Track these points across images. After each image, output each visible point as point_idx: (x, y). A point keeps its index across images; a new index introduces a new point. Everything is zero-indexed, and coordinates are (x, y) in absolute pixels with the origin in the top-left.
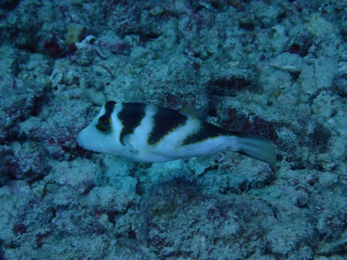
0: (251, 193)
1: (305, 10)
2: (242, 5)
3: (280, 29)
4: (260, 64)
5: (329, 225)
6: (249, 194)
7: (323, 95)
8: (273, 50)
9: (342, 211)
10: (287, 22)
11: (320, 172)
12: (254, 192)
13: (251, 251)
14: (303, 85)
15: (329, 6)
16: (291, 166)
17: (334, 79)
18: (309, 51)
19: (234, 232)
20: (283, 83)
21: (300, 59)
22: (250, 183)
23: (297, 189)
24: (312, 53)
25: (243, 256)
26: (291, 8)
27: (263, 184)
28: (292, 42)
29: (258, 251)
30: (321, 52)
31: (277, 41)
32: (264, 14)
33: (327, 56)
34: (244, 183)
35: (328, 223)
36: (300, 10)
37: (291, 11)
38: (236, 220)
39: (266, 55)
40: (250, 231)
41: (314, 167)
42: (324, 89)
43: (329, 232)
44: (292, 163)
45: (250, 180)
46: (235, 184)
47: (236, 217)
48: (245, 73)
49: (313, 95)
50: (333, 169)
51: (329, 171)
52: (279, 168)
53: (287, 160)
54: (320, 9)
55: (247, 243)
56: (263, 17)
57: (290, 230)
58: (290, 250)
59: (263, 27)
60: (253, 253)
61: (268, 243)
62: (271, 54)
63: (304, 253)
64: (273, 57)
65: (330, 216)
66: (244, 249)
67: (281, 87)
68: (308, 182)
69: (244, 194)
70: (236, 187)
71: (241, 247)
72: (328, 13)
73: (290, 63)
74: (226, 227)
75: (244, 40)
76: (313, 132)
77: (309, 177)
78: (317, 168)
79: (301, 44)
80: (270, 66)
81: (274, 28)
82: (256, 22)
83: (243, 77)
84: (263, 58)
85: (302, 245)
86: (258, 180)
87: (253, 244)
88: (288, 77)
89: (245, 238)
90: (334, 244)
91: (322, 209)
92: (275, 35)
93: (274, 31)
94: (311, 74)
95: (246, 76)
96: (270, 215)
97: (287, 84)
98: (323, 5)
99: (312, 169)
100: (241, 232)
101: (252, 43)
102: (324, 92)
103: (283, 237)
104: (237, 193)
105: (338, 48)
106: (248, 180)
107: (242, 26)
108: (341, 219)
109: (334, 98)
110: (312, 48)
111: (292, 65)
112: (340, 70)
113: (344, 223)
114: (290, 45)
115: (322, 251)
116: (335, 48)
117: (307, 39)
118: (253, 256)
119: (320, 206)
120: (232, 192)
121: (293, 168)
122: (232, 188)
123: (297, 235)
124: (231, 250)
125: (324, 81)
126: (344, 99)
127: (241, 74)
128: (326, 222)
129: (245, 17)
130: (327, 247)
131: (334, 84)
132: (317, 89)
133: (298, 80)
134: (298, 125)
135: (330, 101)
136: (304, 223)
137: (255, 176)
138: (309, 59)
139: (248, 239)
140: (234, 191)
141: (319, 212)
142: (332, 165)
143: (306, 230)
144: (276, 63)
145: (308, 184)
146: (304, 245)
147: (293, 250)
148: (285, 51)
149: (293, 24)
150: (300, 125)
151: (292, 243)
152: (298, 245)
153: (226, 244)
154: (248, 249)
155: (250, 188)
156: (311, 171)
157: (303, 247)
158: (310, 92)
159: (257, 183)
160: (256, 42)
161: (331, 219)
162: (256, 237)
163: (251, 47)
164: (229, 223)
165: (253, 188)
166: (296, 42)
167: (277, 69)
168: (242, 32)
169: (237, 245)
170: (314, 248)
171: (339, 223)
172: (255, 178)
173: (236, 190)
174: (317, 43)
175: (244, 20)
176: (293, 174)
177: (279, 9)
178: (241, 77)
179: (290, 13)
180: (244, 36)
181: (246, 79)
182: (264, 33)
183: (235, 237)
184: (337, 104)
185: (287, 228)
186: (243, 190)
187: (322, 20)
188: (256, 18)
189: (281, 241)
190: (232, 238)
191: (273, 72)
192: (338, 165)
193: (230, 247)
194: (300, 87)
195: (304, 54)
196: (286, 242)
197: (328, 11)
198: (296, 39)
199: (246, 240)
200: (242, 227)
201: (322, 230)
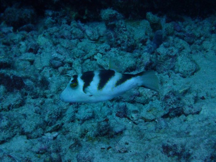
0: (13, 110)
1: (35, 36)
2: (3, 35)
3: (23, 44)
4: (14, 58)
5: (50, 118)
6: (13, 111)
7: (46, 69)
8: (21, 53)
9: (56, 111)
10: (26, 41)
11: (45, 99)
12: (15, 110)
13: (14, 134)
14: (36, 66)
15: (46, 33)
16: (32, 97)
17: (50, 61)
18: (38, 52)
19: (6, 125)
20: (26, 65)
21: (34, 55)
22: (13, 105)
23: (35, 107)
24: (39, 52)
25: (11, 136)
26: (28, 35)
27: (19, 106)
28: (29, 47)
29: (18, 133)
30: (44, 50)
31: (22, 49)
32: (15, 38)
33: (46, 52)
34: (10, 106)
35: (50, 117)
36: (33, 36)
37: (28, 36)
38: (7, 119)
39: (17, 55)
40: (14, 124)
41: (43, 97)
42: (46, 66)
43: (51, 121)
44: (33, 96)
45: (13, 104)
46: (6, 106)
47: (7, 118)
48: (7, 60)
49: (41, 70)
50: (52, 97)
51: (50, 98)
52: (26, 98)
53: (30, 95)
54: (42, 34)
55: (13, 130)
56: (14, 40)
57: (32, 121)
58: (33, 130)
59: (14, 44)
60: (15, 134)
61: (23, 129)
62: (19, 54)
63: (39, 131)
64: (20, 55)
65: (51, 114)
66: (11, 133)
67: (25, 68)
68: (40, 104)
69: (10, 111)
70: (6, 108)
71: (10, 132)
72: (46, 36)
73: (29, 57)
74: (2, 123)
75: (6, 49)
76: (41, 80)
77: (41, 101)
78: (44, 97)
79: (34, 48)
80: (19, 59)
81: (20, 43)
82: (11, 42)
83: (6, 62)
84: (15, 56)
85: (38, 128)
86: (16, 104)
87: (15, 130)
88: (28, 63)
89: (11, 128)
90: (53, 127)
91: (47, 111)
92: (21, 47)
93: (20, 45)
94: (39, 60)
95: (7, 61)
96: (23, 119)
97: (28, 66)
98: (43, 32)
99: (42, 97)
100: (10, 125)
101: (10, 50)
102: (46, 68)
103: (29, 125)
104: (7, 111)
105: (51, 48)
106: (12, 104)
107: (4, 44)
108: (55, 115)
109: (50, 69)
110: (39, 51)
111: (30, 58)
112: (52, 56)
113: (57, 117)
114: (28, 49)
115: (47, 130)
116: (50, 49)
117: (36, 46)
118: (16, 136)
119: (46, 110)
120: (5, 111)
121: (33, 98)
122: (4, 108)
123: (36, 123)
124: (5, 134)
125: (46, 63)
126: (56, 70)
127: (5, 61)
128: (49, 116)
129: (5, 39)
130: (50, 129)
131: (50, 63)
132: (42, 67)
133: (33, 64)
134: (34, 77)
135: (49, 71)
136: (39, 118)
137: (15, 102)
138: (38, 55)
139: (13, 128)
140: (5, 110)
141: (45, 113)
142: (51, 95)
143: (40, 121)
144: (23, 58)
145: (40, 105)
146: (39, 128)
147: (34, 130)
148: (26, 52)
149: (29, 42)
150: (35, 77)
151: (34, 127)
152: (36, 128)
153: (3, 131)
154: (13, 133)
155: (13, 108)
156: (41, 99)
157: (39, 129)
158: (39, 69)
159: (16, 105)
160: (12, 50)
161: (51, 115)
162: (16, 127)
163: (9, 52)
164: (4, 121)
165: (14, 108)
166: (31, 47)
167: (22, 60)
168: (4, 46)
169: (8, 131)
170: (44, 129)
171: (54, 116)
172: (15, 103)
173: (6, 109)
174: (41, 48)
175: (5, 41)
176: (33, 101)
177: (22, 35)
178: (5, 62)
179: (28, 37)
180: (5, 48)
181: (8, 63)
182: (15, 46)
183: (7, 127)
184: (52, 72)
185: (31, 121)
186: (9, 109)
187: (43, 38)
188: (11, 41)
189: (29, 127)
190: (6, 128)
191: (21, 61)
192: (53, 96)
193: (5, 132)
194: (35, 67)
195: (36, 53)
196: (31, 127)
197: (46, 35)
198: (31, 46)
199: (12, 129)
200: (9, 122)
201: (47, 120)
